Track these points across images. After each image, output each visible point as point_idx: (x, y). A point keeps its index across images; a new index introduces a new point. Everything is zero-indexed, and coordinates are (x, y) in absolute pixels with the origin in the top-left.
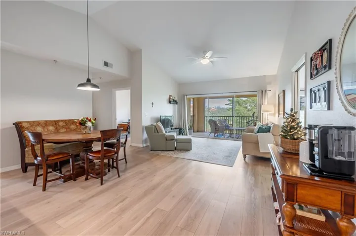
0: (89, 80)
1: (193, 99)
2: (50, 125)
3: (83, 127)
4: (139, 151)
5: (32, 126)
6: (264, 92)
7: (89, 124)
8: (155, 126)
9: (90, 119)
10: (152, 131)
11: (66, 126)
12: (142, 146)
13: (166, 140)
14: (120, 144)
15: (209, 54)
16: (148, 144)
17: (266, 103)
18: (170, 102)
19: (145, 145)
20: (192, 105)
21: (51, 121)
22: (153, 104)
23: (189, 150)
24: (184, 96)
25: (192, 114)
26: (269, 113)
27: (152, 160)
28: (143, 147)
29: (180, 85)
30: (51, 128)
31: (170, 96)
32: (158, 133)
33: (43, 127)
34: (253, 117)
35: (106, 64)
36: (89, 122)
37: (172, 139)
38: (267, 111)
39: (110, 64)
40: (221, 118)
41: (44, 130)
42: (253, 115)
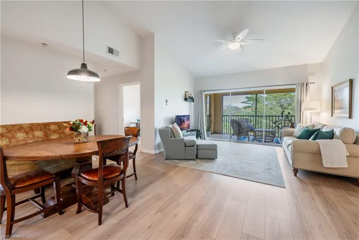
0: (84, 66)
1: (210, 96)
2: (37, 130)
3: (75, 133)
4: (151, 160)
5: (9, 131)
6: (305, 85)
7: (84, 129)
8: (171, 129)
9: (86, 121)
10: (166, 135)
11: (60, 131)
12: (154, 153)
13: (186, 146)
14: (129, 155)
15: (240, 36)
16: (162, 150)
17: (308, 99)
18: (186, 99)
19: (157, 152)
20: (208, 102)
21: (39, 125)
22: (167, 101)
23: (214, 159)
24: (201, 92)
25: (208, 114)
26: (312, 111)
27: (170, 174)
28: (156, 154)
29: (197, 79)
30: (38, 134)
31: (186, 92)
32: (175, 137)
33: (27, 133)
34: (282, 117)
35: (111, 51)
36: (84, 126)
37: (192, 145)
38: (311, 109)
39: (116, 50)
40: (242, 117)
41: (28, 137)
42: (282, 114)
